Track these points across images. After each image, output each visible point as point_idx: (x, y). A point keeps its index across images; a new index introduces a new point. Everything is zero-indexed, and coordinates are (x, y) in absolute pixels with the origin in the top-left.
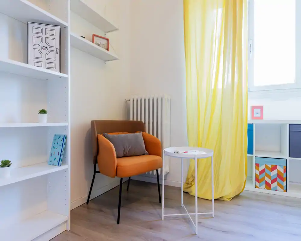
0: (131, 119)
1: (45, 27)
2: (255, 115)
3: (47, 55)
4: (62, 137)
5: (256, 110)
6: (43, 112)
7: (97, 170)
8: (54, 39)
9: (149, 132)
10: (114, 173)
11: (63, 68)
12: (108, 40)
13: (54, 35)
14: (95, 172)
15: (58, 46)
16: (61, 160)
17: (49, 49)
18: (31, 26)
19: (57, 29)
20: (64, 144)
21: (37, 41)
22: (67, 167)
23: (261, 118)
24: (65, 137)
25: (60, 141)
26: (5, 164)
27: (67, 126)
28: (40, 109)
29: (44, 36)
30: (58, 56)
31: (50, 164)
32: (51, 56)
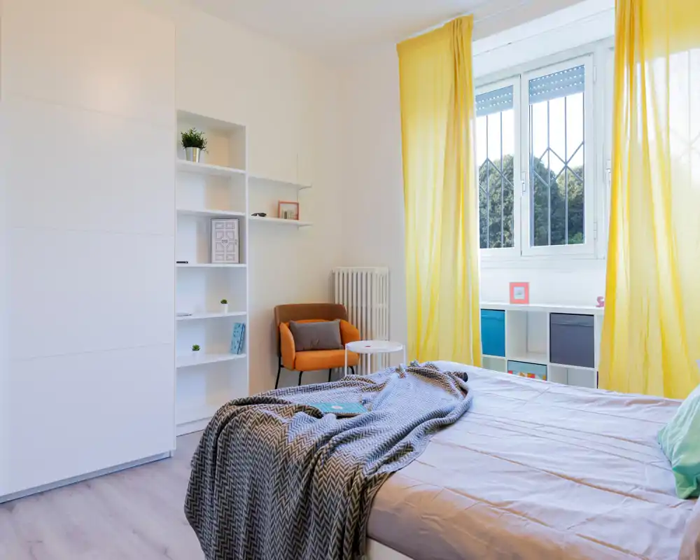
0: (336, 303)
1: (224, 221)
2: (516, 297)
3: (227, 247)
4: (241, 326)
5: (516, 289)
6: (224, 302)
7: (282, 364)
8: (233, 232)
9: (352, 323)
10: (291, 367)
11: (241, 259)
12: (298, 204)
13: (233, 228)
14: (281, 366)
15: (237, 238)
16: (241, 349)
17: (229, 242)
18: (214, 222)
19: (236, 222)
20: (243, 333)
21: (219, 236)
22: (245, 356)
23: (526, 301)
24: (244, 326)
25: (240, 330)
26: (196, 348)
27: (245, 316)
28: (221, 300)
29: (225, 230)
30: (237, 247)
31: (232, 352)
32: (231, 247)
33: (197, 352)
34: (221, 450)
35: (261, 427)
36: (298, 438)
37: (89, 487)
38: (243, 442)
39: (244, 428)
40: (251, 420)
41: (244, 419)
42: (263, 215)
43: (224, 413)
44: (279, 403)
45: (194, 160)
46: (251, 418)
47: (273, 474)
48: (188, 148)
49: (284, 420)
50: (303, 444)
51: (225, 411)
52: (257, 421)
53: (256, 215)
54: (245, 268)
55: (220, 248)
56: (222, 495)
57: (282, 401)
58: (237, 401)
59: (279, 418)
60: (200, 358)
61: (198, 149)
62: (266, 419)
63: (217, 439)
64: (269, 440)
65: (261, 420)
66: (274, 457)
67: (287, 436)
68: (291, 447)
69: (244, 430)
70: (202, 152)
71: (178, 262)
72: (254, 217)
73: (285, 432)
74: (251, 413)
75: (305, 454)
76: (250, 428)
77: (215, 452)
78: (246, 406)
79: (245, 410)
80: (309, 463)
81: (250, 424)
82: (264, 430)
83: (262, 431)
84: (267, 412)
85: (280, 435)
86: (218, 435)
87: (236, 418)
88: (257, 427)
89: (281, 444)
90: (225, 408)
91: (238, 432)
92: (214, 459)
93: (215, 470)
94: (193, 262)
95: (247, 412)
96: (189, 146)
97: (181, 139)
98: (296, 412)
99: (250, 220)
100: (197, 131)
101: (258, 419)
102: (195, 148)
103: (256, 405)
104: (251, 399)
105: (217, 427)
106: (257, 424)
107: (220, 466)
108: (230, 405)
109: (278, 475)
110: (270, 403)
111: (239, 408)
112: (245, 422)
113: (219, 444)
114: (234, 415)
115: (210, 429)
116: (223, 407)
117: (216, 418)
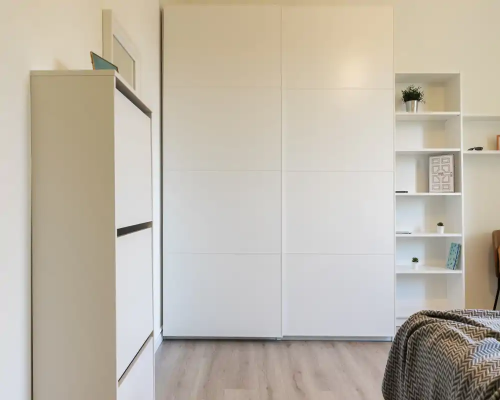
1: (441, 157)
3: (443, 178)
4: (457, 246)
6: (441, 224)
8: (449, 166)
11: (457, 188)
13: (449, 162)
15: (452, 170)
16: (457, 266)
17: (444, 174)
18: (431, 158)
19: (451, 157)
20: (460, 252)
21: (436, 169)
22: (462, 272)
24: (460, 246)
25: (456, 249)
26: (415, 260)
27: (461, 238)
28: (438, 222)
29: (441, 164)
30: (452, 179)
31: (448, 266)
32: (446, 179)
33: (417, 264)
34: (410, 351)
35: (447, 342)
36: (484, 364)
37: (333, 346)
38: (429, 351)
39: (431, 338)
40: (438, 333)
41: (431, 330)
42: (480, 149)
43: (415, 320)
44: (470, 323)
45: (413, 110)
46: (438, 331)
47: (454, 390)
48: (407, 102)
49: (471, 341)
50: (488, 372)
51: (416, 318)
52: (443, 335)
53: (472, 149)
54: (460, 196)
55: (436, 180)
56: (410, 390)
57: (474, 322)
58: (427, 312)
59: (466, 337)
60: (418, 268)
61: (416, 101)
62: (453, 336)
63: (407, 341)
64: (452, 356)
65: (447, 335)
66: (456, 375)
67: (471, 358)
68: (475, 371)
69: (430, 340)
70: (420, 103)
71: (396, 192)
72: (471, 152)
73: (469, 354)
74: (438, 326)
75: (488, 382)
76: (435, 339)
77: (405, 350)
78: (434, 319)
79: (433, 322)
80: (493, 394)
81: (436, 336)
82: (449, 345)
83: (447, 345)
84: (455, 329)
85: (464, 354)
86: (408, 337)
87: (424, 327)
88: (443, 341)
89: (463, 364)
90: (417, 316)
91: (425, 341)
92: (405, 357)
93: (405, 366)
94: (412, 191)
95: (435, 324)
96: (408, 101)
97: (402, 96)
98: (488, 337)
99: (464, 154)
100: (415, 87)
101: (445, 334)
102: (413, 101)
103: (445, 320)
104: (441, 313)
105: (408, 330)
106: (442, 338)
107: (409, 365)
108: (421, 314)
109: (459, 392)
110: (460, 321)
111: (428, 319)
112: (431, 333)
113: (409, 346)
114: (422, 324)
115: (403, 330)
116: (415, 314)
117: (408, 322)
